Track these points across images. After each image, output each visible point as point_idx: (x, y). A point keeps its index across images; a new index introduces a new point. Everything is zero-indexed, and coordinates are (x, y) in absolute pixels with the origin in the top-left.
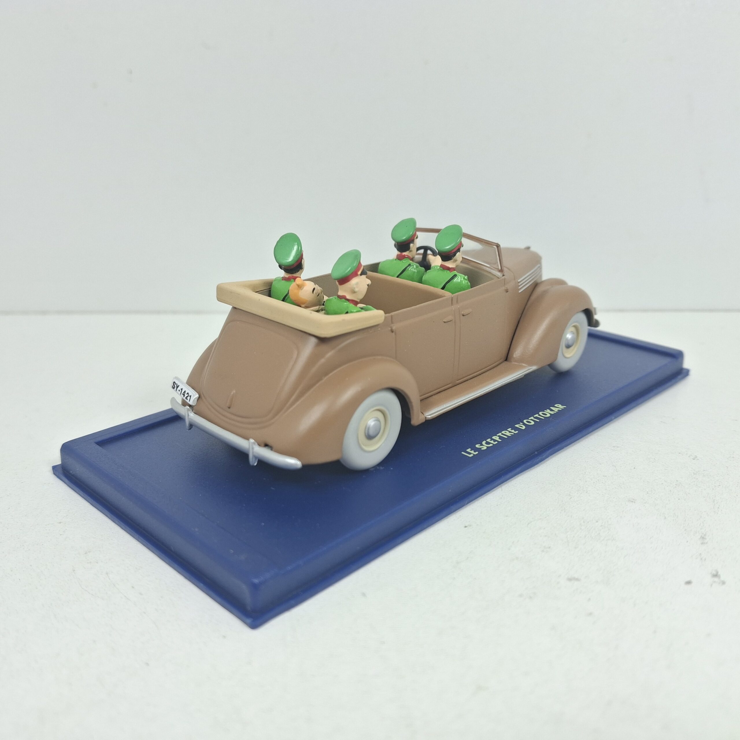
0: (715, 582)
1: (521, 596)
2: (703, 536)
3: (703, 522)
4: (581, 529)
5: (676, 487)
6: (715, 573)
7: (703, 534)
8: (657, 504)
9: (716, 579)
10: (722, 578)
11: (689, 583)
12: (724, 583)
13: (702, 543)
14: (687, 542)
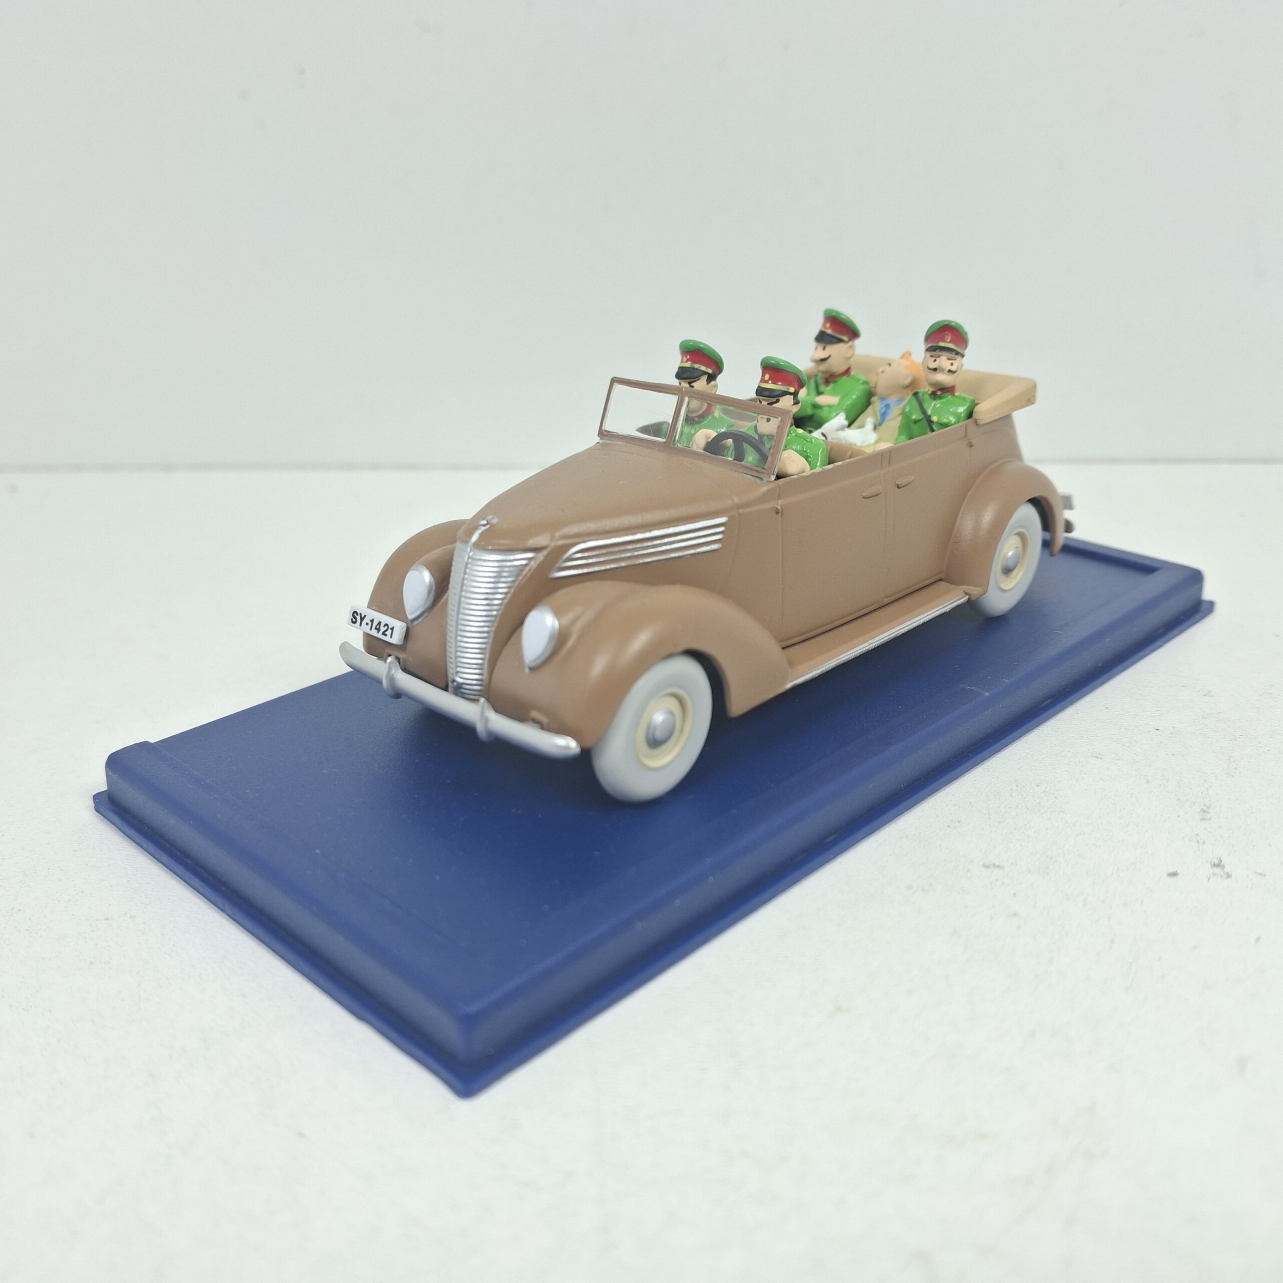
0: (1214, 874)
1: (910, 887)
2: (1205, 808)
3: (1208, 789)
4: (1011, 796)
5: (1171, 737)
6: (1217, 862)
7: (1205, 805)
8: (1137, 762)
9: (1217, 871)
10: (1227, 870)
11: (1174, 874)
12: (1229, 876)
13: (1202, 819)
14: (1179, 816)
